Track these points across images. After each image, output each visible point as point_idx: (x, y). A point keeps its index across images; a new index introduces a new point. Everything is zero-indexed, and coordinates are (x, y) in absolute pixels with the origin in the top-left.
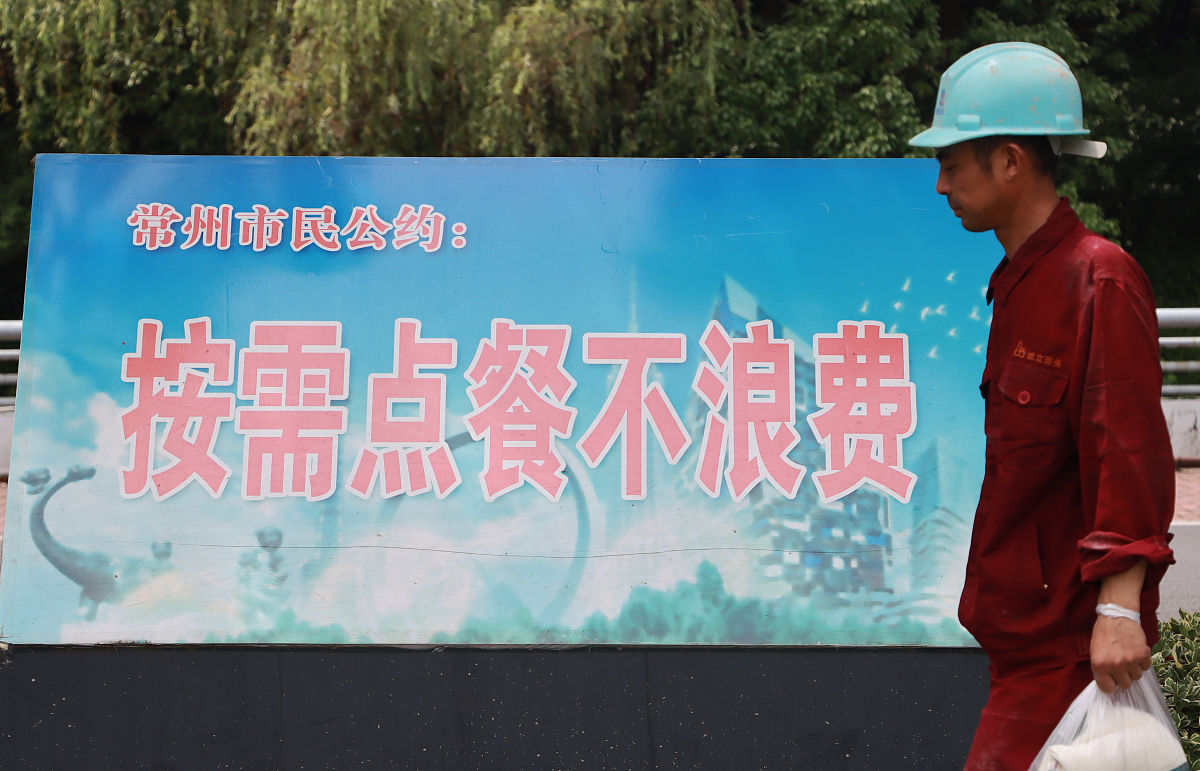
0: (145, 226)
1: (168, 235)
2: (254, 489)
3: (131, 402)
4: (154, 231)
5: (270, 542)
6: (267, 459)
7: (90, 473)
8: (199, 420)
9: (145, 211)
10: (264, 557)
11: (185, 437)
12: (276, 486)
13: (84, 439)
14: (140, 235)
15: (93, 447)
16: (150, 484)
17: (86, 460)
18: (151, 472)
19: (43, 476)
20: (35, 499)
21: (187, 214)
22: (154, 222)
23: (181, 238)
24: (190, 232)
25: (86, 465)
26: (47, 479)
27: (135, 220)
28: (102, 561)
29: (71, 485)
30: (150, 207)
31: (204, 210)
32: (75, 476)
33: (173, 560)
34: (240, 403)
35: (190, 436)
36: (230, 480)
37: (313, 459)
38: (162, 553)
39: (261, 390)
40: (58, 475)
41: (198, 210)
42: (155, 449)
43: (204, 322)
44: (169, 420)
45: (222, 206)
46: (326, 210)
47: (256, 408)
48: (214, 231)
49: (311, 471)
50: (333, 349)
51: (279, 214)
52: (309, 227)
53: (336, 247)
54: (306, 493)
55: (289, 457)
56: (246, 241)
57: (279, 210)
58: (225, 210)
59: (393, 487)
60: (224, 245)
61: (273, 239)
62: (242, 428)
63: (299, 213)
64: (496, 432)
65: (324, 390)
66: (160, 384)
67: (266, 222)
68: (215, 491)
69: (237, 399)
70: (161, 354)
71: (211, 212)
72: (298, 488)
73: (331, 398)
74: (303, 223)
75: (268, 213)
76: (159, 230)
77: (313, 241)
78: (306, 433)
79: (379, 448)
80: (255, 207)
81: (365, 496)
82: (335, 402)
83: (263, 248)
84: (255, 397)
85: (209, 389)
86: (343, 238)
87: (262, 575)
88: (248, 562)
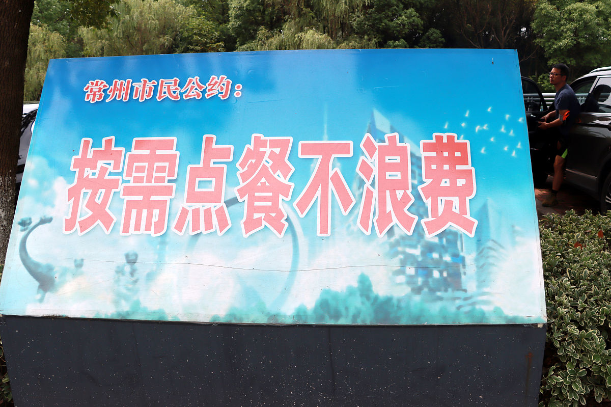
1: (101, 95)
2: (126, 229)
3: (73, 182)
4: (95, 93)
5: (131, 260)
6: (134, 211)
7: (50, 220)
8: (103, 191)
9: (93, 84)
10: (128, 268)
11: (96, 200)
12: (137, 228)
13: (49, 202)
15: (53, 206)
16: (77, 226)
17: (49, 212)
18: (78, 219)
19: (28, 222)
20: (24, 233)
21: (111, 85)
22: (96, 89)
23: (107, 96)
24: (111, 93)
25: (48, 216)
26: (30, 223)
27: (87, 88)
28: (50, 268)
29: (40, 226)
31: (119, 82)
32: (43, 221)
33: (84, 269)
34: (124, 181)
35: (98, 199)
36: (115, 224)
37: (156, 212)
38: (79, 265)
39: (134, 174)
40: (35, 221)
41: (116, 82)
42: (82, 207)
43: (112, 139)
44: (90, 191)
45: (127, 80)
46: (175, 80)
47: (131, 184)
48: (122, 92)
49: (155, 219)
50: (172, 152)
51: (153, 83)
52: (166, 89)
53: (178, 98)
54: (152, 232)
55: (145, 212)
56: (136, 97)
57: (153, 81)
58: (128, 82)
59: (196, 229)
60: (126, 99)
61: (149, 95)
62: (124, 195)
63: (162, 82)
64: (251, 197)
65: (165, 174)
66: (88, 172)
67: (146, 87)
68: (107, 230)
69: (123, 179)
70: (90, 156)
71: (122, 83)
72: (148, 229)
73: (168, 178)
74: (163, 87)
75: (148, 82)
76: (97, 93)
77: (167, 95)
78: (154, 198)
79: (190, 206)
80: (142, 80)
81: (181, 234)
82: (170, 181)
83: (144, 100)
84: (131, 178)
85: (110, 174)
86: (182, 94)
87: (126, 279)
88: (120, 271)
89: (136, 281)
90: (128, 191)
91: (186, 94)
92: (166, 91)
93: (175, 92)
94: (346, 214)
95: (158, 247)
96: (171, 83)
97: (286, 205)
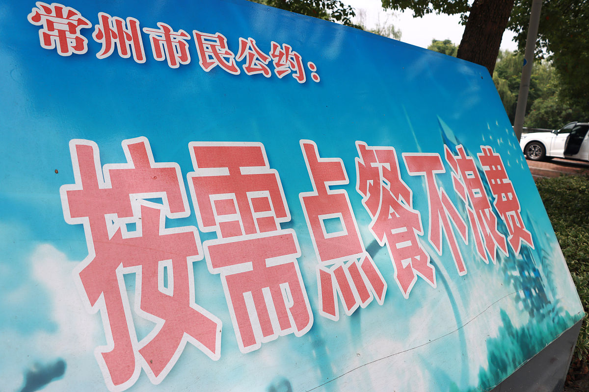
0: (51, 27)
1: (79, 42)
2: (248, 339)
3: (86, 253)
4: (62, 32)
6: (248, 297)
7: (58, 370)
8: (169, 263)
9: (48, 11)
11: (161, 288)
12: (267, 330)
14: (47, 37)
15: (52, 328)
16: (141, 362)
18: (137, 346)
21: (95, 22)
22: (61, 24)
23: (94, 47)
24: (103, 41)
27: (37, 18)
30: (52, 7)
31: (112, 20)
34: (204, 237)
35: (166, 285)
36: (223, 332)
37: (285, 287)
39: (219, 219)
41: (105, 19)
42: (133, 313)
43: (143, 143)
44: (138, 270)
45: (129, 19)
46: (219, 37)
47: (220, 240)
48: (127, 43)
49: (289, 303)
50: (265, 170)
51: (182, 34)
52: (210, 50)
53: (236, 71)
54: (294, 328)
55: (267, 292)
56: (159, 55)
57: (181, 31)
58: (133, 23)
59: (350, 301)
60: (140, 58)
61: (184, 58)
62: (215, 266)
63: (199, 36)
64: (390, 236)
65: (272, 213)
66: (114, 223)
67: (172, 40)
68: (214, 351)
69: (200, 232)
70: (104, 182)
71: (119, 24)
72: (285, 324)
73: (278, 221)
74: (205, 46)
75: (172, 32)
76: (68, 34)
77: (217, 63)
78: (271, 262)
79: (329, 267)
80: (159, 24)
81: (336, 318)
82: (283, 225)
83: (177, 66)
84: (217, 229)
85: (169, 223)
86: (240, 64)
90: (221, 256)
91: (247, 65)
92: (212, 54)
93: (227, 59)
94: (467, 243)
95: (314, 353)
96: (216, 41)
97: (423, 242)
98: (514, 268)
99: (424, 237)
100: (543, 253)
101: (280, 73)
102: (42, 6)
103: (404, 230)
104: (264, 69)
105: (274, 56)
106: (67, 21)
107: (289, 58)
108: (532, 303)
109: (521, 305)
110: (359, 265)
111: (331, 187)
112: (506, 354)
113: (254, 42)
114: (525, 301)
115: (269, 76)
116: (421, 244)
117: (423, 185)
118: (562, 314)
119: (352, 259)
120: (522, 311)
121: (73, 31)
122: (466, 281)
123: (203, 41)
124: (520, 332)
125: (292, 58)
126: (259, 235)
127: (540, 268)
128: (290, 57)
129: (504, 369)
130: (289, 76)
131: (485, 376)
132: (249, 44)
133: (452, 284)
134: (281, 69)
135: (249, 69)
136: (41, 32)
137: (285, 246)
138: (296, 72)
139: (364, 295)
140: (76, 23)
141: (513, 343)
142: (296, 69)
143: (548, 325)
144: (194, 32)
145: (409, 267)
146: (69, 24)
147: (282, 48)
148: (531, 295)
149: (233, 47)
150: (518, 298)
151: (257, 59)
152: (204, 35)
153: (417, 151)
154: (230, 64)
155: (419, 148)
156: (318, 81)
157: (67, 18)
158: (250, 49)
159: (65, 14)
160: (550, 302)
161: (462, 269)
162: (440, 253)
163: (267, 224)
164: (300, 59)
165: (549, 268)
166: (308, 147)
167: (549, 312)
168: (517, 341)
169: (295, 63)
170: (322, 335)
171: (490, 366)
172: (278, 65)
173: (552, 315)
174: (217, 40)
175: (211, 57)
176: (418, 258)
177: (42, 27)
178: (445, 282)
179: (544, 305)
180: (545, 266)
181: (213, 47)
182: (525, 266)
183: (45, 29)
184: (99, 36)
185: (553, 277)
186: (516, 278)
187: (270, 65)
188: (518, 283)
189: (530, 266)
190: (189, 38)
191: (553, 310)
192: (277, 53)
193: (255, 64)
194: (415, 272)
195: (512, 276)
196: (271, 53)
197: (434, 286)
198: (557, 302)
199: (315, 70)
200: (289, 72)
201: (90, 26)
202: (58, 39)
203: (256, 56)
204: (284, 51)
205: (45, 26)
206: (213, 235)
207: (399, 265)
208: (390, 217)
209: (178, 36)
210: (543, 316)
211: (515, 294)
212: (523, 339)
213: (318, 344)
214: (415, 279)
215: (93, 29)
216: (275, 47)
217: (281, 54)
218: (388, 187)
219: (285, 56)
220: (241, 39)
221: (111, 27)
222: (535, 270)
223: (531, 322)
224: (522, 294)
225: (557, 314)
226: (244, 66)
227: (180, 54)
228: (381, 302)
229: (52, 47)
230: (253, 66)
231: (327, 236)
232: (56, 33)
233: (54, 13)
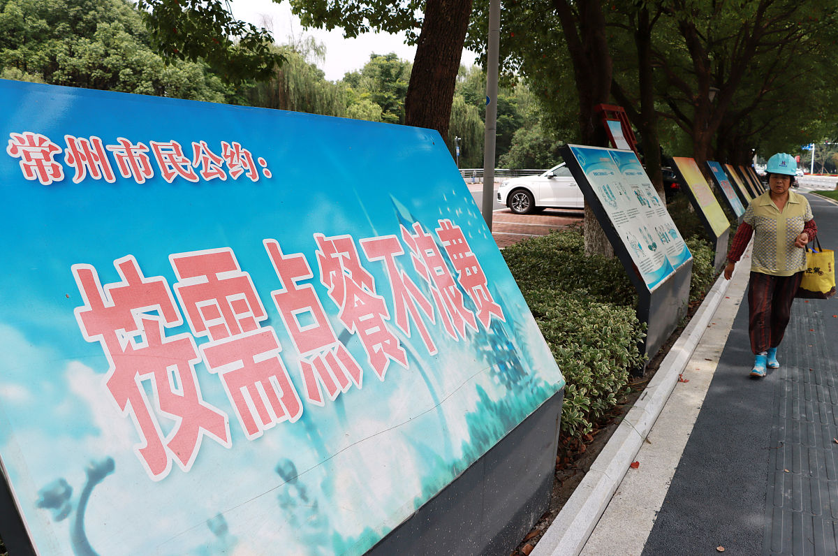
0: (29, 159)
1: (55, 167)
2: (252, 429)
3: (107, 367)
4: (39, 162)
5: (289, 475)
6: (244, 391)
7: (109, 466)
8: (174, 368)
9: (22, 141)
10: (293, 492)
11: (173, 391)
12: (266, 420)
13: (83, 427)
14: (27, 168)
15: (97, 432)
16: (171, 455)
17: (100, 451)
18: (165, 442)
19: (61, 491)
20: (68, 523)
21: (64, 146)
22: (36, 153)
23: (69, 172)
24: (75, 165)
25: (101, 458)
26: (68, 493)
27: (14, 150)
29: (98, 489)
30: (24, 135)
31: (77, 141)
32: (98, 473)
33: (232, 531)
34: (199, 341)
35: (176, 388)
36: (230, 423)
38: (221, 528)
39: (208, 324)
40: (77, 482)
41: (71, 141)
42: (155, 413)
43: (130, 261)
44: (151, 376)
45: (92, 138)
46: (174, 144)
47: (213, 343)
48: (96, 163)
49: (280, 394)
50: (238, 273)
51: (141, 147)
52: (169, 160)
53: (196, 178)
54: (287, 416)
55: (259, 385)
56: (126, 173)
57: (139, 144)
58: (96, 142)
59: (332, 389)
60: (110, 178)
61: (148, 172)
62: (213, 366)
63: (156, 147)
64: (359, 324)
65: (250, 314)
66: (124, 337)
67: (134, 154)
68: (226, 440)
69: (194, 337)
70: (109, 302)
71: (84, 144)
72: (280, 413)
73: (257, 320)
74: (163, 156)
75: (132, 146)
76: (44, 162)
77: (177, 173)
78: (258, 358)
79: (308, 358)
80: (119, 139)
81: (322, 404)
82: (262, 324)
83: (144, 181)
84: (207, 333)
85: (168, 332)
86: (197, 170)
87: (301, 508)
88: (286, 503)
89: (315, 507)
90: (217, 357)
91: (203, 171)
92: (171, 164)
93: (185, 167)
94: (434, 323)
95: (308, 436)
96: (171, 150)
97: (391, 326)
98: (485, 343)
99: (391, 321)
100: (515, 325)
101: (234, 173)
102: (16, 137)
103: (371, 316)
104: (219, 172)
105: (226, 157)
106: (40, 149)
107: (240, 157)
108: (508, 376)
109: (497, 379)
110: (334, 354)
111: (298, 283)
112: (487, 427)
113: (206, 145)
114: (500, 374)
115: (225, 179)
116: (389, 329)
117: (384, 270)
118: (541, 385)
119: (327, 348)
120: (499, 384)
121: (48, 159)
122: (438, 361)
123: (161, 152)
124: (498, 405)
125: (243, 157)
126: (244, 335)
127: (513, 340)
128: (240, 155)
129: (486, 441)
130: (243, 176)
131: (468, 448)
132: (202, 148)
133: (423, 364)
134: (234, 169)
135: (207, 175)
136: (21, 163)
137: (266, 343)
138: (248, 171)
139: (344, 382)
140: (47, 149)
141: (492, 416)
142: (248, 167)
143: (527, 397)
144: (151, 143)
145: (380, 351)
146: (42, 151)
147: (232, 147)
148: (506, 368)
149: (188, 154)
150: (493, 372)
151: (212, 163)
152: (161, 145)
153: (373, 236)
154: (188, 172)
155: (375, 232)
156: (270, 177)
157: (40, 146)
158: (203, 153)
159: (37, 142)
160: (527, 374)
161: (432, 349)
162: (409, 336)
163: (248, 324)
164: (250, 156)
165: (523, 340)
166: (271, 246)
167: (527, 383)
168: (497, 414)
169: (246, 161)
170: (313, 419)
171: (472, 439)
172: (232, 166)
173: (530, 386)
174: (173, 148)
175: (170, 167)
176: (388, 342)
177: (20, 158)
178: (417, 363)
179: (521, 377)
180: (518, 339)
181: (170, 156)
182: (497, 340)
183: (24, 161)
184: (71, 161)
185: (528, 347)
186: (489, 353)
187: (224, 166)
188: (492, 358)
189: (502, 339)
190: (148, 150)
191: (531, 381)
192: (228, 153)
193: (211, 169)
194: (387, 356)
195: (484, 352)
196: (223, 154)
197: (407, 367)
198: (535, 373)
199: (266, 165)
200: (243, 171)
201: (60, 151)
202: (37, 168)
203: (210, 159)
204: (234, 150)
205: (23, 157)
206: (205, 339)
207: (371, 351)
208: (356, 305)
209: (138, 150)
210: (521, 388)
211: (489, 369)
212: (502, 411)
213: (310, 428)
214: (388, 363)
215: (63, 154)
216: (226, 147)
217: (232, 153)
218: (350, 276)
219: (236, 155)
220: (193, 143)
221: (78, 149)
222: (508, 343)
223: (508, 395)
224: (497, 368)
225: (535, 385)
226: (202, 172)
227: (143, 169)
228: (359, 386)
229: (34, 178)
230: (209, 171)
231: (302, 330)
232: (33, 162)
233: (27, 143)
